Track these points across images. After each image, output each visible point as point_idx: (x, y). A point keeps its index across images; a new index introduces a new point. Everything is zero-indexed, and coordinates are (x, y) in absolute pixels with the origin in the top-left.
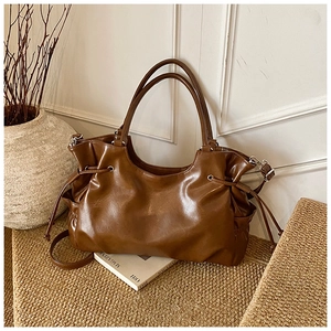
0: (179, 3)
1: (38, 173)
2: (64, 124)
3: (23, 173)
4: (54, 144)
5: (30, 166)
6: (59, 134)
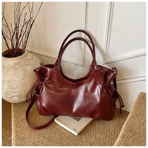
0: (87, 1)
1: (24, 79)
2: (35, 57)
3: (17, 79)
4: (31, 66)
5: (20, 75)
6: (33, 62)
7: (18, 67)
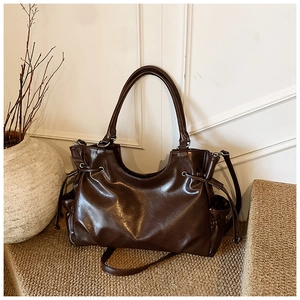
3: (20, 190)
4: (43, 160)
5: (25, 183)
6: (44, 152)
7: (17, 166)
